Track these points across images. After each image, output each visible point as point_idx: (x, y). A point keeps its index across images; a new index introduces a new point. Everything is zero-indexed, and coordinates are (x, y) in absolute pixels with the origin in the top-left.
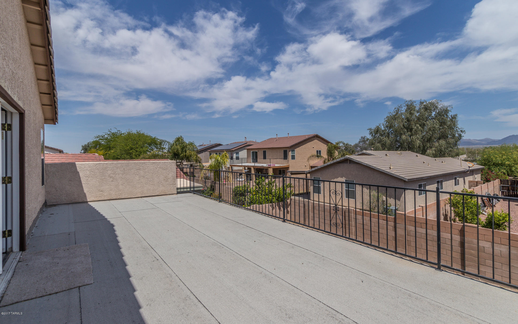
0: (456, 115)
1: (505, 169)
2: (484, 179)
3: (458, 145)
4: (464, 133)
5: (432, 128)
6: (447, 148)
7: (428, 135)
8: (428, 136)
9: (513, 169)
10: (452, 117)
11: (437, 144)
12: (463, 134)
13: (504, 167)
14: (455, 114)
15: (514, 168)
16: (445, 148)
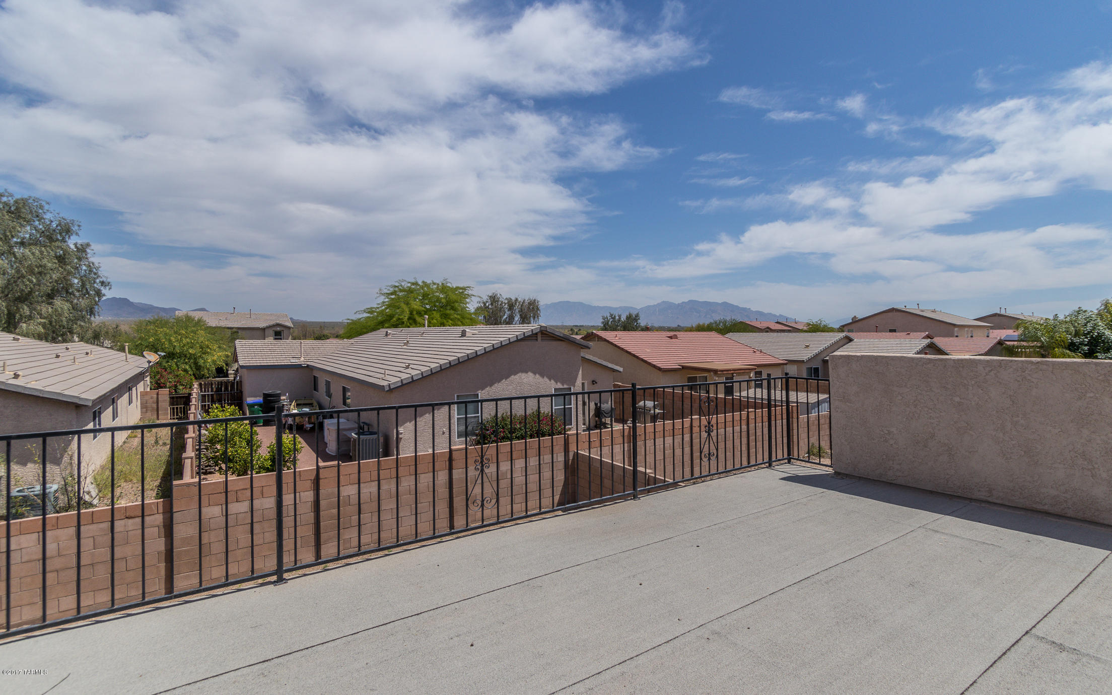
0: (88, 245)
1: (186, 363)
2: (155, 387)
3: (96, 314)
4: (107, 288)
5: (38, 267)
6: (75, 320)
7: (26, 285)
8: (26, 288)
9: (201, 362)
10: (76, 247)
11: (46, 309)
12: (104, 291)
13: (184, 360)
14: (85, 241)
15: (203, 361)
16: (70, 319)
